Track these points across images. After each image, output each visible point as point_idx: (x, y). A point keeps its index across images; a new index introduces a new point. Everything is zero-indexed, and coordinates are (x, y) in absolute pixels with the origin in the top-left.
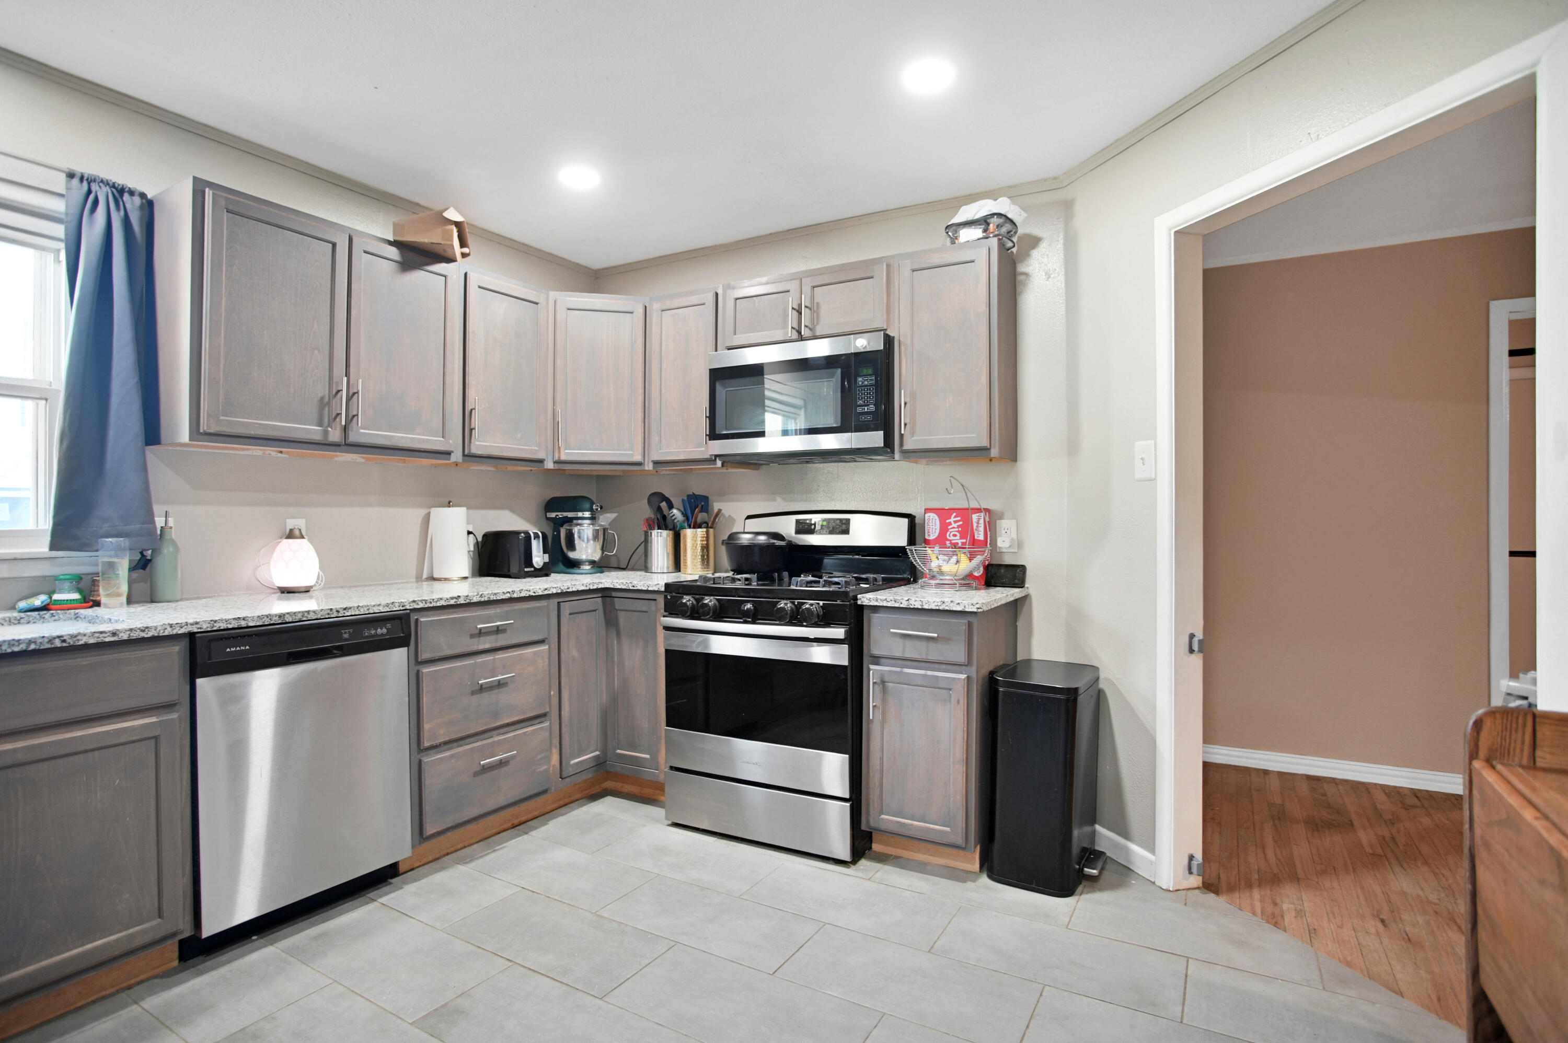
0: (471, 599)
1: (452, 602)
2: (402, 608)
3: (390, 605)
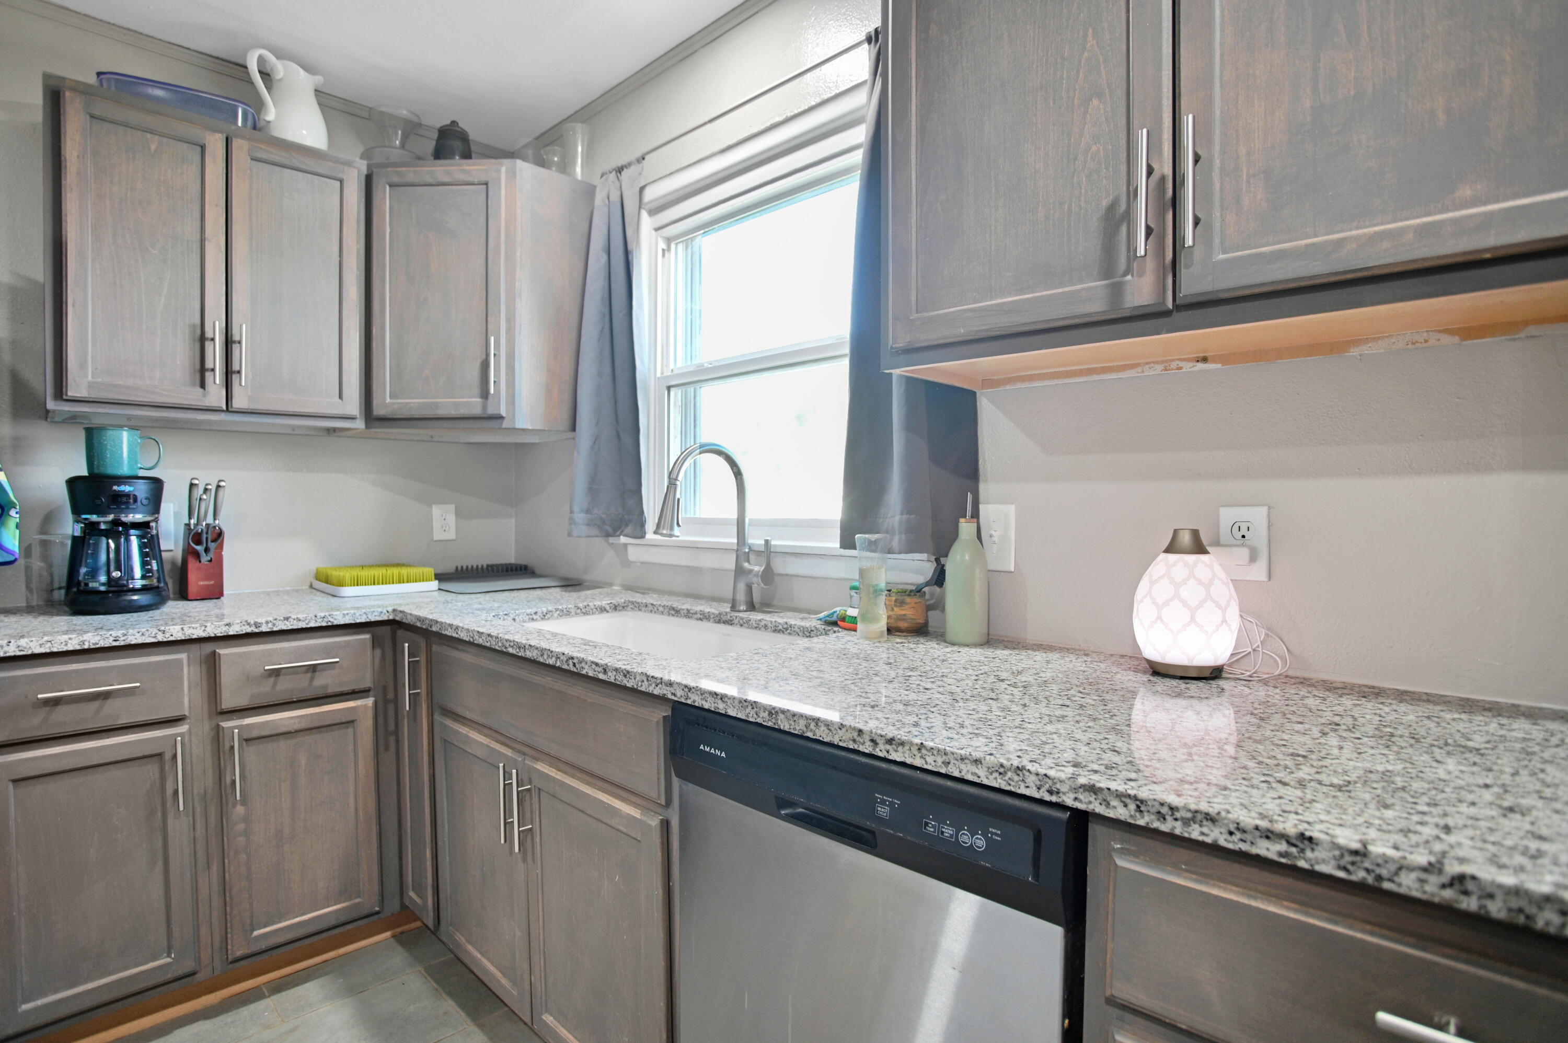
0: (1384, 872)
2: (1047, 797)
3: (1009, 774)
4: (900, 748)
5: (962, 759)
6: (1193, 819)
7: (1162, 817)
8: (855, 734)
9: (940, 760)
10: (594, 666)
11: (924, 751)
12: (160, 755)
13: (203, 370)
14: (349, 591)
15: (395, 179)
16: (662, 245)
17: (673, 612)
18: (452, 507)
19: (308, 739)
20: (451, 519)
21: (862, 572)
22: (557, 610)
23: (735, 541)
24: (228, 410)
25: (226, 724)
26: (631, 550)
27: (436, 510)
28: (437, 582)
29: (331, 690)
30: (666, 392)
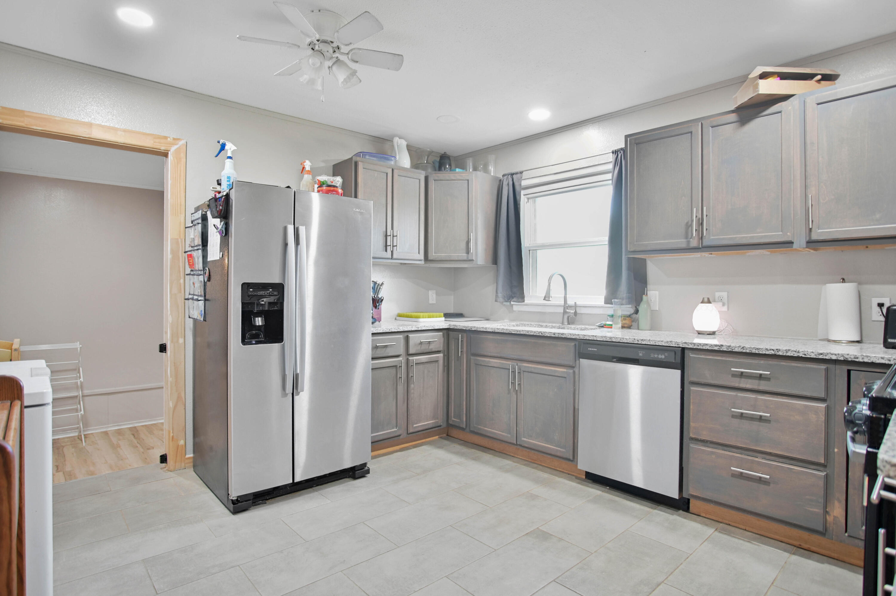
0: (733, 349)
1: (716, 348)
2: (677, 346)
3: (669, 343)
4: (644, 341)
5: (659, 341)
6: (704, 345)
7: (698, 346)
8: (633, 340)
9: (654, 342)
10: (550, 333)
11: (650, 341)
12: (396, 366)
13: (386, 246)
14: (421, 320)
15: (436, 178)
16: (526, 200)
17: (540, 326)
18: (435, 291)
20: (434, 296)
21: (614, 310)
22: (503, 325)
23: (563, 303)
24: (392, 258)
25: (410, 358)
26: (514, 306)
27: (430, 293)
28: (444, 318)
29: (434, 350)
30: (529, 252)
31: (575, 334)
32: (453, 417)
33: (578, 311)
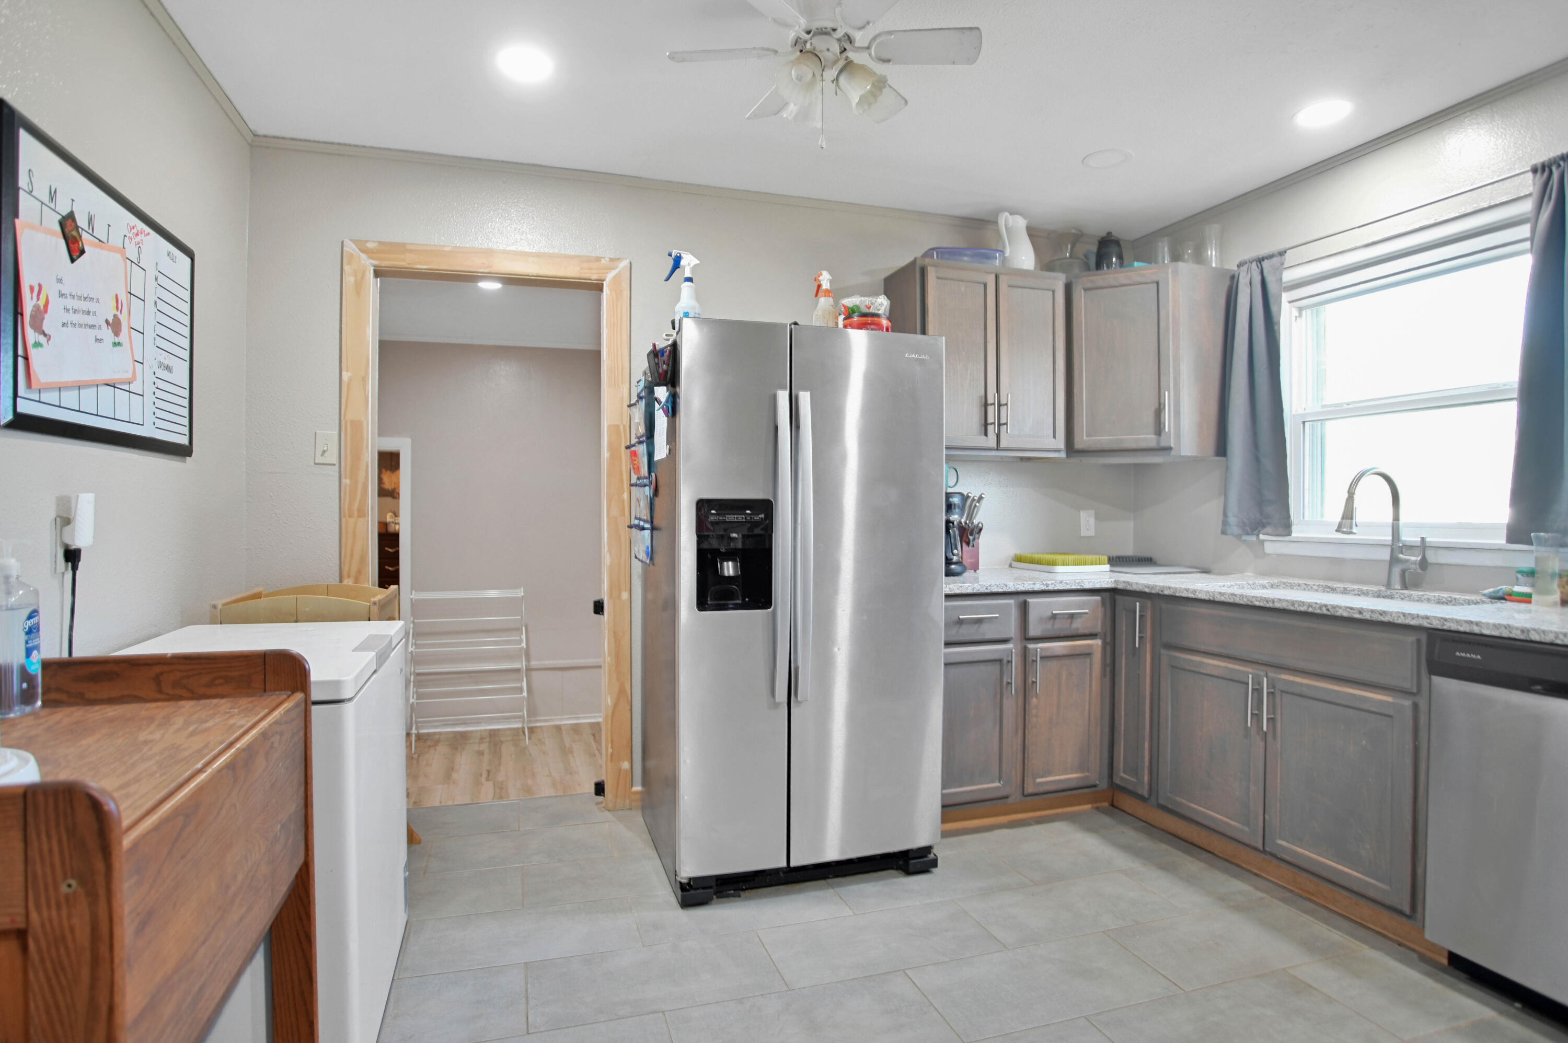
12: (1000, 661)
13: (986, 425)
14: (1059, 569)
15: (1089, 285)
16: (1295, 313)
17: (1328, 590)
18: (1093, 512)
19: (1066, 662)
20: (1092, 521)
21: (1537, 559)
22: (1236, 584)
23: (1390, 538)
24: (998, 448)
25: (1031, 646)
26: (1266, 544)
27: (1083, 515)
28: (1109, 565)
29: (1081, 631)
30: (1302, 426)
31: (1418, 616)
32: (1122, 770)
33: (1431, 557)
